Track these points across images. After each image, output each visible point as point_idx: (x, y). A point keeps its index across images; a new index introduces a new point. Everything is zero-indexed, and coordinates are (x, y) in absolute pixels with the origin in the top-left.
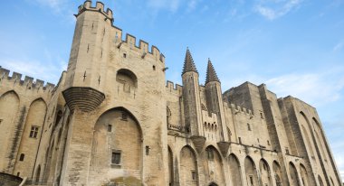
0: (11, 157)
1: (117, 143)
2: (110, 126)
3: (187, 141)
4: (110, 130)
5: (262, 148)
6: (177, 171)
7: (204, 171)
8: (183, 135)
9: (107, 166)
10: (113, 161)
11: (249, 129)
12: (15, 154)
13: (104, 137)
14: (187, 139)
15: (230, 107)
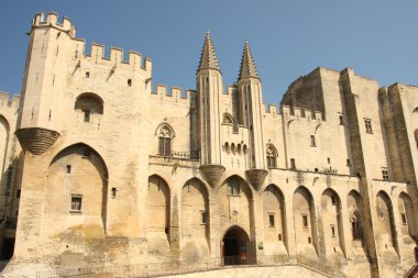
0: (7, 194)
1: (78, 186)
2: (69, 167)
3: (195, 172)
4: (69, 171)
5: (329, 173)
6: (176, 212)
7: (221, 211)
8: (189, 164)
9: (65, 213)
10: (73, 207)
11: (314, 144)
12: (11, 191)
13: (62, 180)
14: (194, 168)
15: (282, 113)
